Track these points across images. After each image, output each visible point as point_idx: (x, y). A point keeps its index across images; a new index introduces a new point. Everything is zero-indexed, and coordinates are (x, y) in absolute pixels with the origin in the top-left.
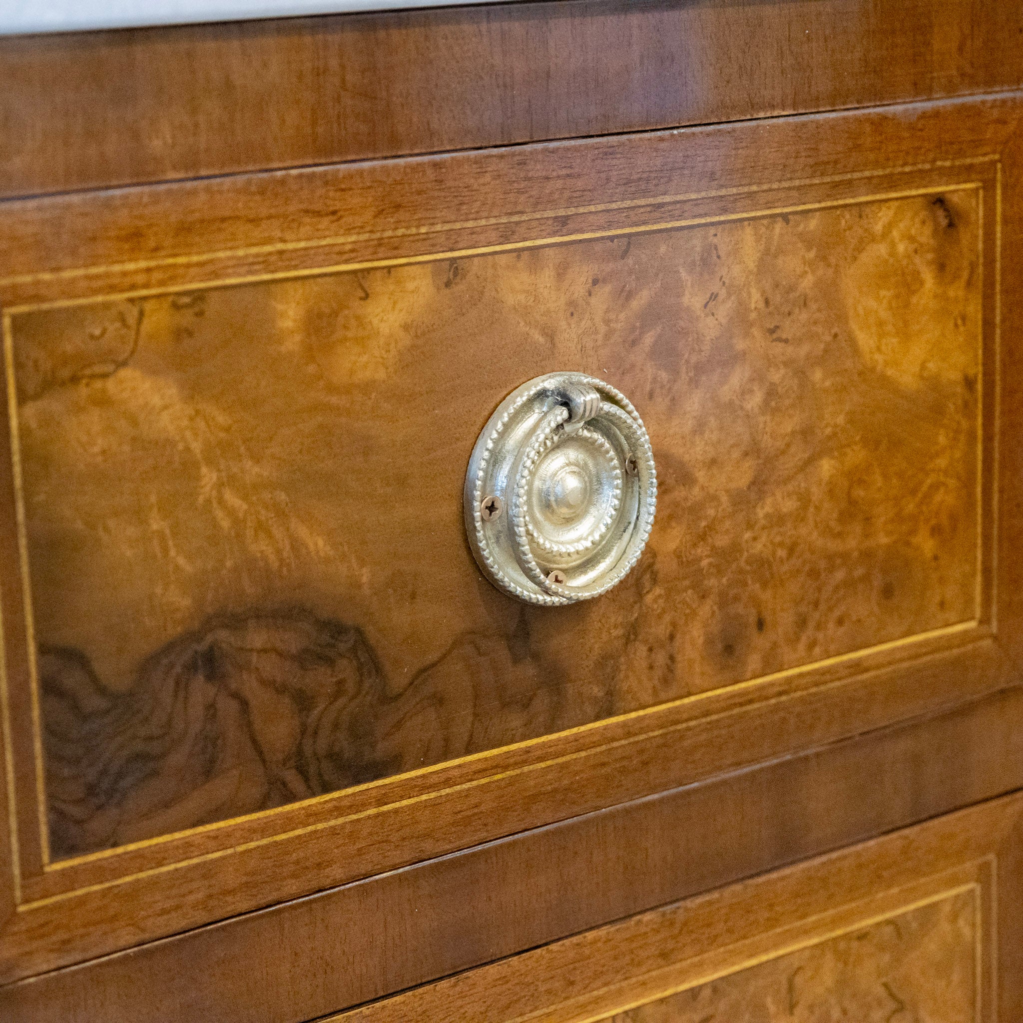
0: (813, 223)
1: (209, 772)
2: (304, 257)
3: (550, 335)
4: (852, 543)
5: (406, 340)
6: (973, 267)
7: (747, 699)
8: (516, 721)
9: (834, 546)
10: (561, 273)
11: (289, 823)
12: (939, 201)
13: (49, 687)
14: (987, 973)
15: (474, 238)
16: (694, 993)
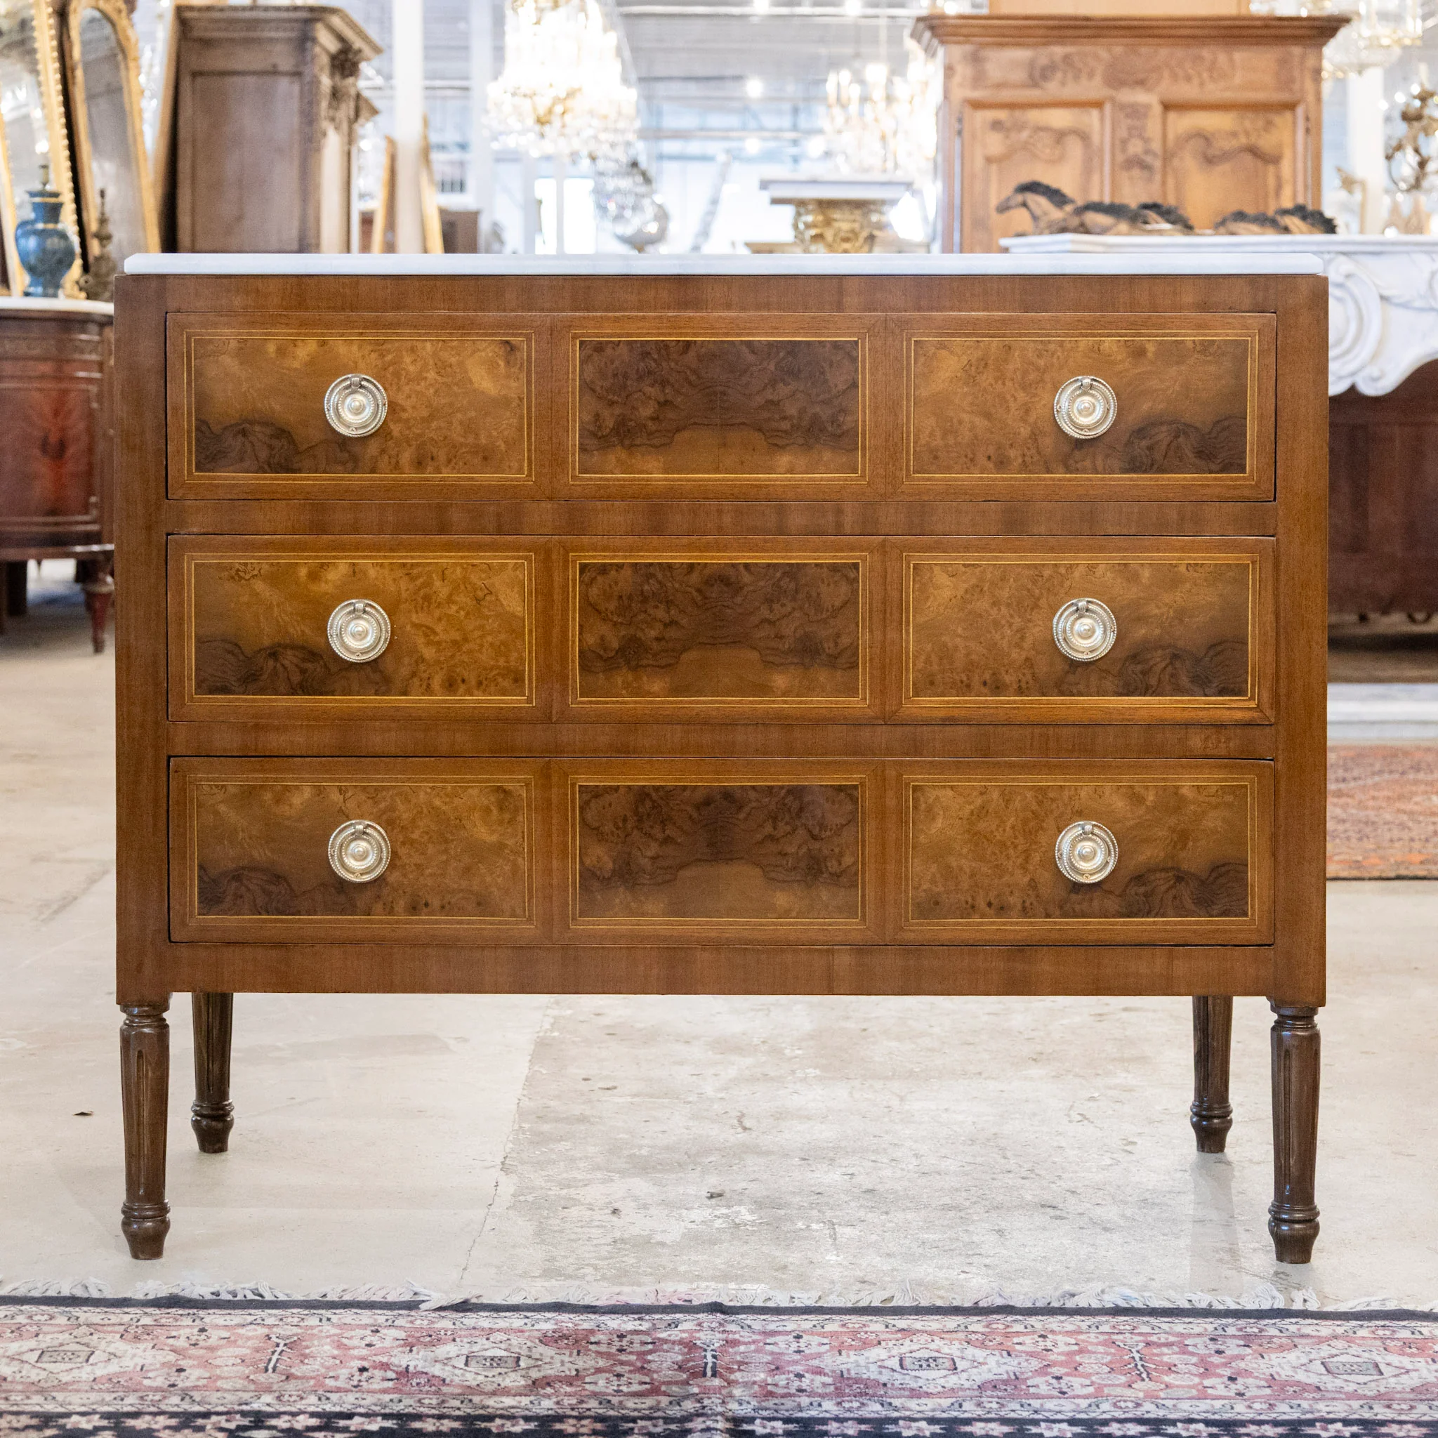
0: (455, 344)
1: (242, 460)
2: (277, 334)
3: (356, 363)
4: (471, 440)
5: (308, 359)
6: (522, 364)
7: (427, 479)
8: (340, 468)
9: (462, 440)
10: (360, 347)
11: (265, 479)
12: (507, 342)
13: (197, 429)
14: (530, 593)
15: (331, 335)
16: (404, 565)
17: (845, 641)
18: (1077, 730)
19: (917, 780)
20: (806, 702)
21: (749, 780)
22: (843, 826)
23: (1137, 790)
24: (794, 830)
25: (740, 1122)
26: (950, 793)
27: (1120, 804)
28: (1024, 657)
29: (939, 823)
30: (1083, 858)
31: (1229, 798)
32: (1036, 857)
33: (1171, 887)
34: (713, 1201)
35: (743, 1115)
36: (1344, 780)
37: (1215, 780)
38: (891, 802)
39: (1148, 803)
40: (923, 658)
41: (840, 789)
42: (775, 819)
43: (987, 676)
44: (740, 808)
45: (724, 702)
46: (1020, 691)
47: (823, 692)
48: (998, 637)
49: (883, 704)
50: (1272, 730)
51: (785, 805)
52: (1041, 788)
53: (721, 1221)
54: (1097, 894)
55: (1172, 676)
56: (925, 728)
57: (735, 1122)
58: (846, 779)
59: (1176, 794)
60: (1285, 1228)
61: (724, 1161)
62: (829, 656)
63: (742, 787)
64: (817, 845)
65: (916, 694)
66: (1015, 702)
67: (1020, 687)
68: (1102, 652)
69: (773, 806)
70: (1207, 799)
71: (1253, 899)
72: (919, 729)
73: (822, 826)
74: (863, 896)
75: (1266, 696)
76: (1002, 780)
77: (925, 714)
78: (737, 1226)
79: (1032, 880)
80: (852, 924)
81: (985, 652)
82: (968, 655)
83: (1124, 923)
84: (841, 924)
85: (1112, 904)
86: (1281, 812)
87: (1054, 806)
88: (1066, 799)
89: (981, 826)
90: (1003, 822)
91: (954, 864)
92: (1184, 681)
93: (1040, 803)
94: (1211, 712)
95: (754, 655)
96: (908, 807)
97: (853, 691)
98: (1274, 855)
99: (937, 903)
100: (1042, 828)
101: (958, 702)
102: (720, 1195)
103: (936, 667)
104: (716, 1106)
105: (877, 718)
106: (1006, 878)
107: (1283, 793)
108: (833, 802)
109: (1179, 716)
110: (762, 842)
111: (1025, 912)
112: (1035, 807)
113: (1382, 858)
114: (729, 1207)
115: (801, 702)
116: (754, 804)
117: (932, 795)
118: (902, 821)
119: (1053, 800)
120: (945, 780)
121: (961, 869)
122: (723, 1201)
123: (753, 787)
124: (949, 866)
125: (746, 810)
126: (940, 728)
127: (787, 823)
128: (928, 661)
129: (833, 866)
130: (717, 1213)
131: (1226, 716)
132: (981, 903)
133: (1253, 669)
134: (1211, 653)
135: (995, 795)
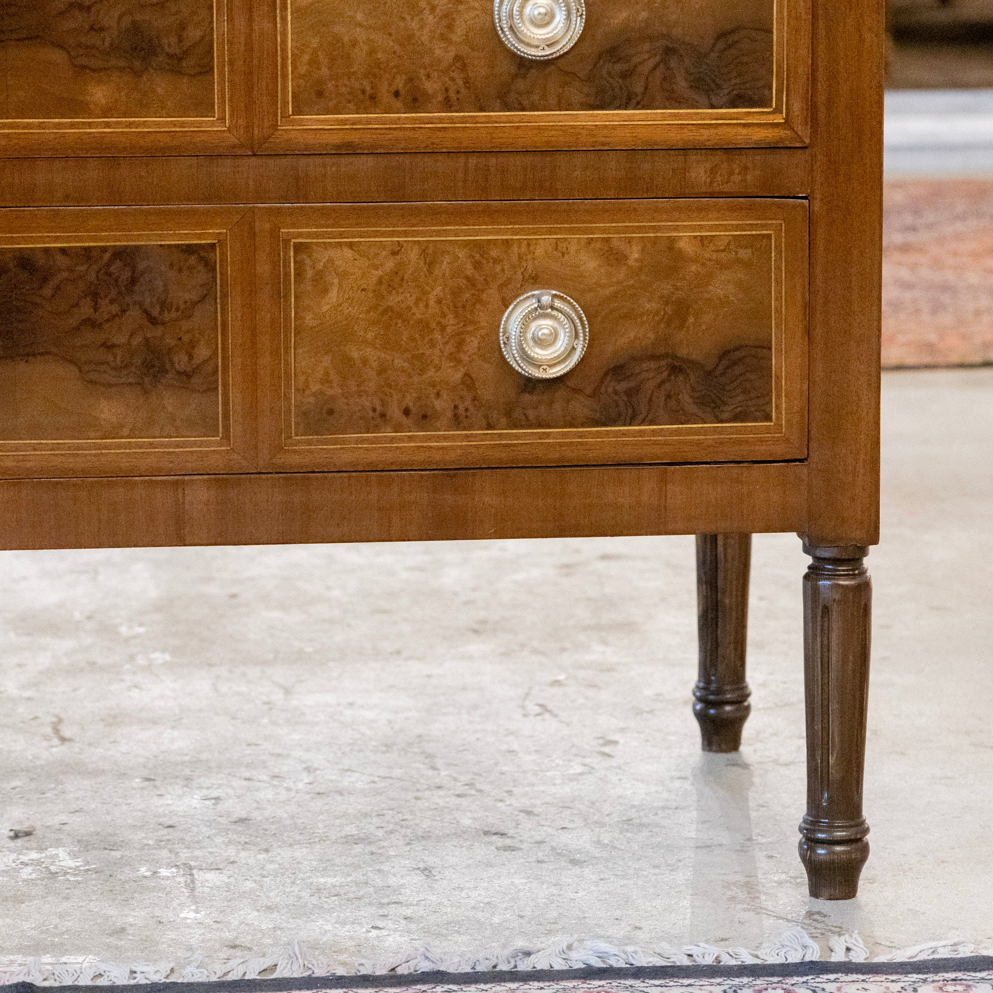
17: (194, 34)
18: (528, 159)
19: (300, 235)
20: (138, 125)
21: (57, 239)
22: (194, 304)
23: (615, 243)
24: (124, 311)
25: (56, 731)
26: (349, 253)
27: (590, 264)
28: (452, 54)
29: (333, 295)
30: (540, 342)
31: (745, 254)
32: (473, 343)
33: (663, 382)
34: (19, 842)
35: (60, 721)
36: (913, 229)
37: (726, 228)
38: (263, 268)
39: (631, 262)
40: (306, 58)
41: (189, 249)
42: (95, 296)
43: (400, 83)
44: (45, 280)
45: (17, 126)
46: (448, 105)
47: (162, 109)
48: (414, 25)
49: (249, 127)
50: (806, 155)
51: (110, 275)
52: (477, 244)
53: (29, 869)
54: (560, 393)
55: (665, 79)
56: (310, 160)
57: (49, 730)
58: (199, 236)
59: (671, 248)
60: (821, 851)
61: (33, 785)
62: (170, 56)
63: (46, 250)
64: (158, 331)
65: (298, 111)
66: (441, 120)
67: (447, 99)
68: (565, 45)
69: (92, 276)
70: (715, 256)
71: (778, 397)
72: (303, 161)
73: (164, 305)
74: (226, 404)
75: (797, 107)
76: (422, 233)
77: (310, 139)
78: (53, 875)
79: (467, 375)
80: (209, 444)
81: (397, 48)
82: (372, 52)
83: (598, 434)
84: (194, 444)
85: (580, 407)
86: (818, 269)
87: (498, 268)
88: (515, 258)
89: (393, 300)
90: (425, 293)
91: (355, 355)
92: (681, 84)
93: (477, 265)
94: (720, 131)
95: (58, 56)
96: (287, 275)
97: (204, 106)
98: (808, 332)
99: (331, 412)
100: (479, 301)
101: (359, 122)
102: (28, 834)
103: (325, 71)
104: (21, 710)
105: (242, 146)
106: (431, 372)
107: (820, 244)
108: (180, 270)
109: (675, 137)
110: (78, 328)
111: (457, 421)
112: (469, 270)
113: (964, 337)
114: (41, 849)
115: (129, 125)
116: (65, 275)
117: (322, 257)
118: (280, 295)
119: (496, 261)
120: (341, 235)
121: (365, 362)
122: (33, 842)
123: (63, 250)
124: (348, 360)
125: (53, 282)
126: (335, 159)
127: (112, 302)
128: (314, 62)
129: (181, 361)
130: (24, 858)
131: (741, 136)
132: (395, 412)
133: (779, 67)
134: (720, 45)
135: (413, 255)
